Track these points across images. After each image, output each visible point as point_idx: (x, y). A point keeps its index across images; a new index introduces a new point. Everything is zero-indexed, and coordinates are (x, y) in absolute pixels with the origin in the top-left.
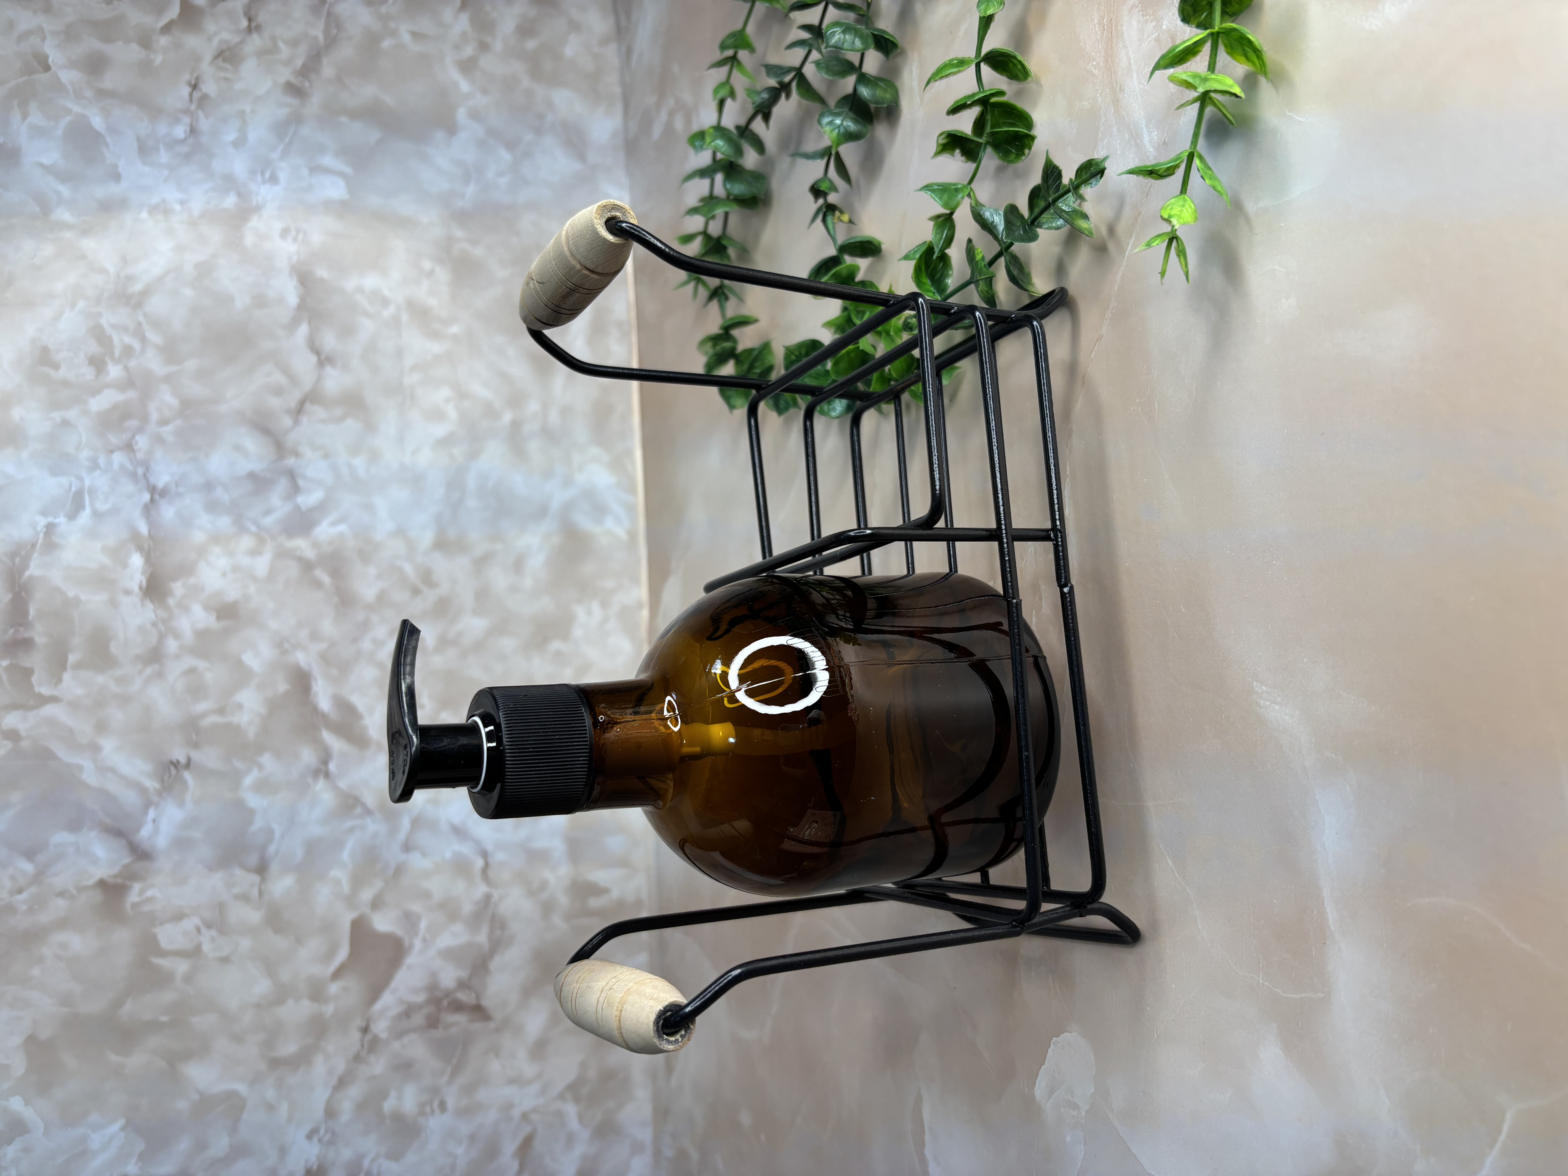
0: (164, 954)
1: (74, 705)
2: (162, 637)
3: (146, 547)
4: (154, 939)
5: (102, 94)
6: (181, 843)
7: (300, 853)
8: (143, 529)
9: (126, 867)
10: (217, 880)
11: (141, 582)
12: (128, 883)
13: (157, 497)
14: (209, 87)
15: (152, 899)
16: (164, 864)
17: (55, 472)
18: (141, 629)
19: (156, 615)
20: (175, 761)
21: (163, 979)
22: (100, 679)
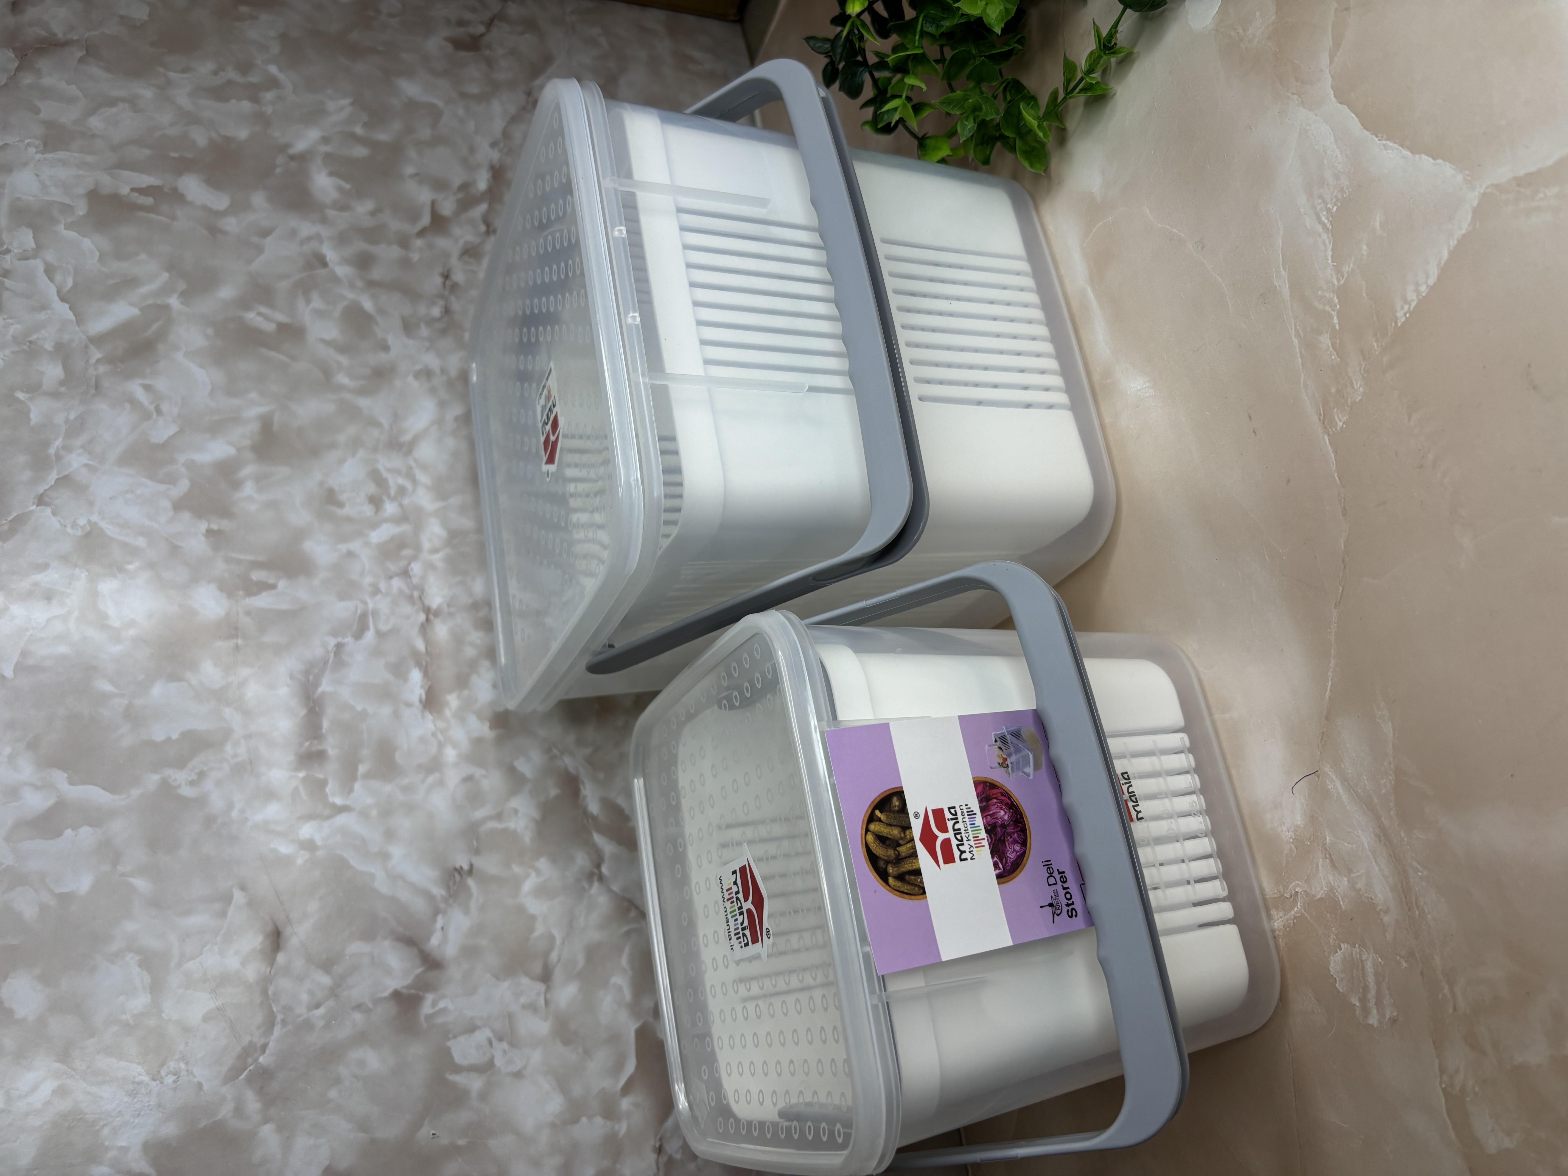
0: (458, 1069)
1: (364, 814)
2: (441, 746)
3: (424, 663)
4: (448, 1053)
5: (372, 285)
6: (470, 952)
7: (581, 960)
8: (421, 646)
9: (418, 977)
10: (504, 989)
11: (421, 695)
12: (421, 994)
13: (431, 617)
14: (459, 277)
15: (444, 1010)
16: (455, 972)
17: (342, 597)
18: (422, 740)
19: (435, 726)
20: (458, 866)
21: (459, 1098)
22: (388, 788)
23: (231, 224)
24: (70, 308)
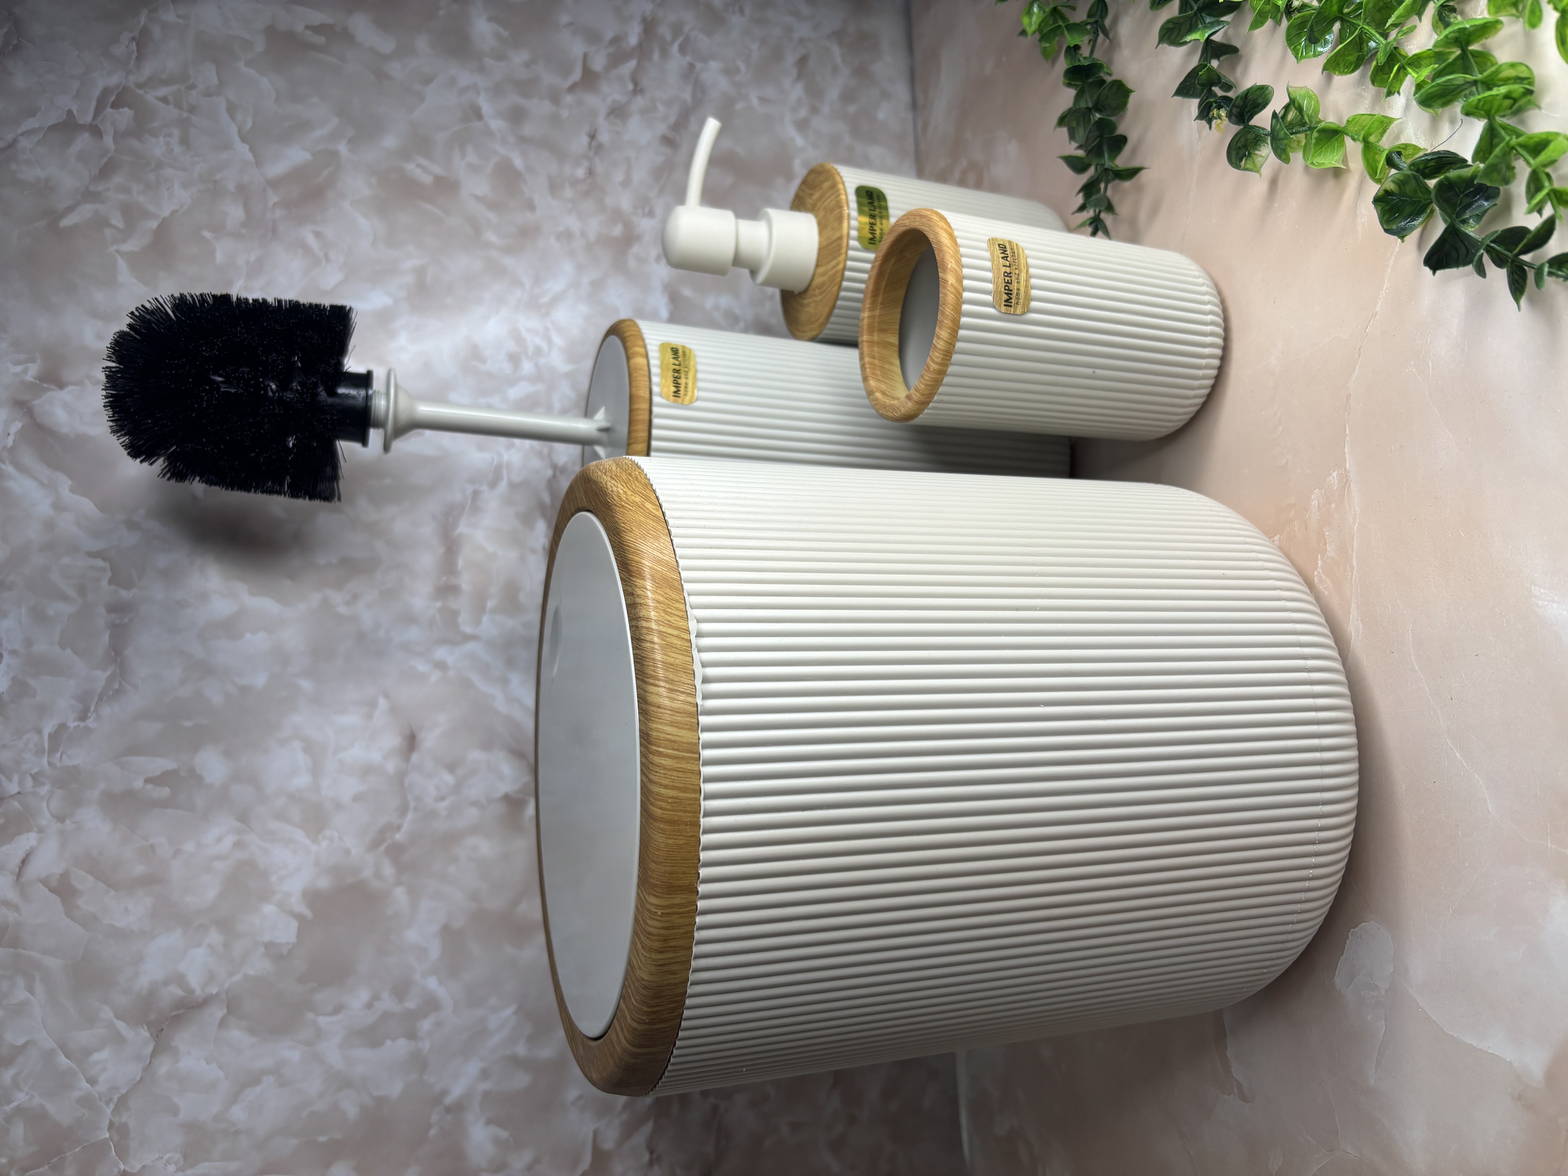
1: (489, 644)
3: (548, 515)
5: (523, 141)
9: (525, 784)
11: (544, 543)
12: (527, 798)
13: (557, 473)
14: (604, 137)
17: (481, 448)
22: (510, 623)
23: (396, 69)
24: (251, 149)
